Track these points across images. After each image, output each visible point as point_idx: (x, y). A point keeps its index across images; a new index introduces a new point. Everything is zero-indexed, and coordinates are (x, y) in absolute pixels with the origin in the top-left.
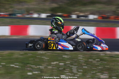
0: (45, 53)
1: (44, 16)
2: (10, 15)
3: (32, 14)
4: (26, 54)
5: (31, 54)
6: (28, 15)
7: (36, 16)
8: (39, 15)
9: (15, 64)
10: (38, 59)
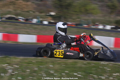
0: (107, 64)
1: (108, 27)
2: (77, 25)
3: (97, 25)
4: (89, 63)
5: (94, 64)
6: (94, 26)
7: (101, 27)
8: (104, 26)
9: (78, 73)
10: (100, 69)
